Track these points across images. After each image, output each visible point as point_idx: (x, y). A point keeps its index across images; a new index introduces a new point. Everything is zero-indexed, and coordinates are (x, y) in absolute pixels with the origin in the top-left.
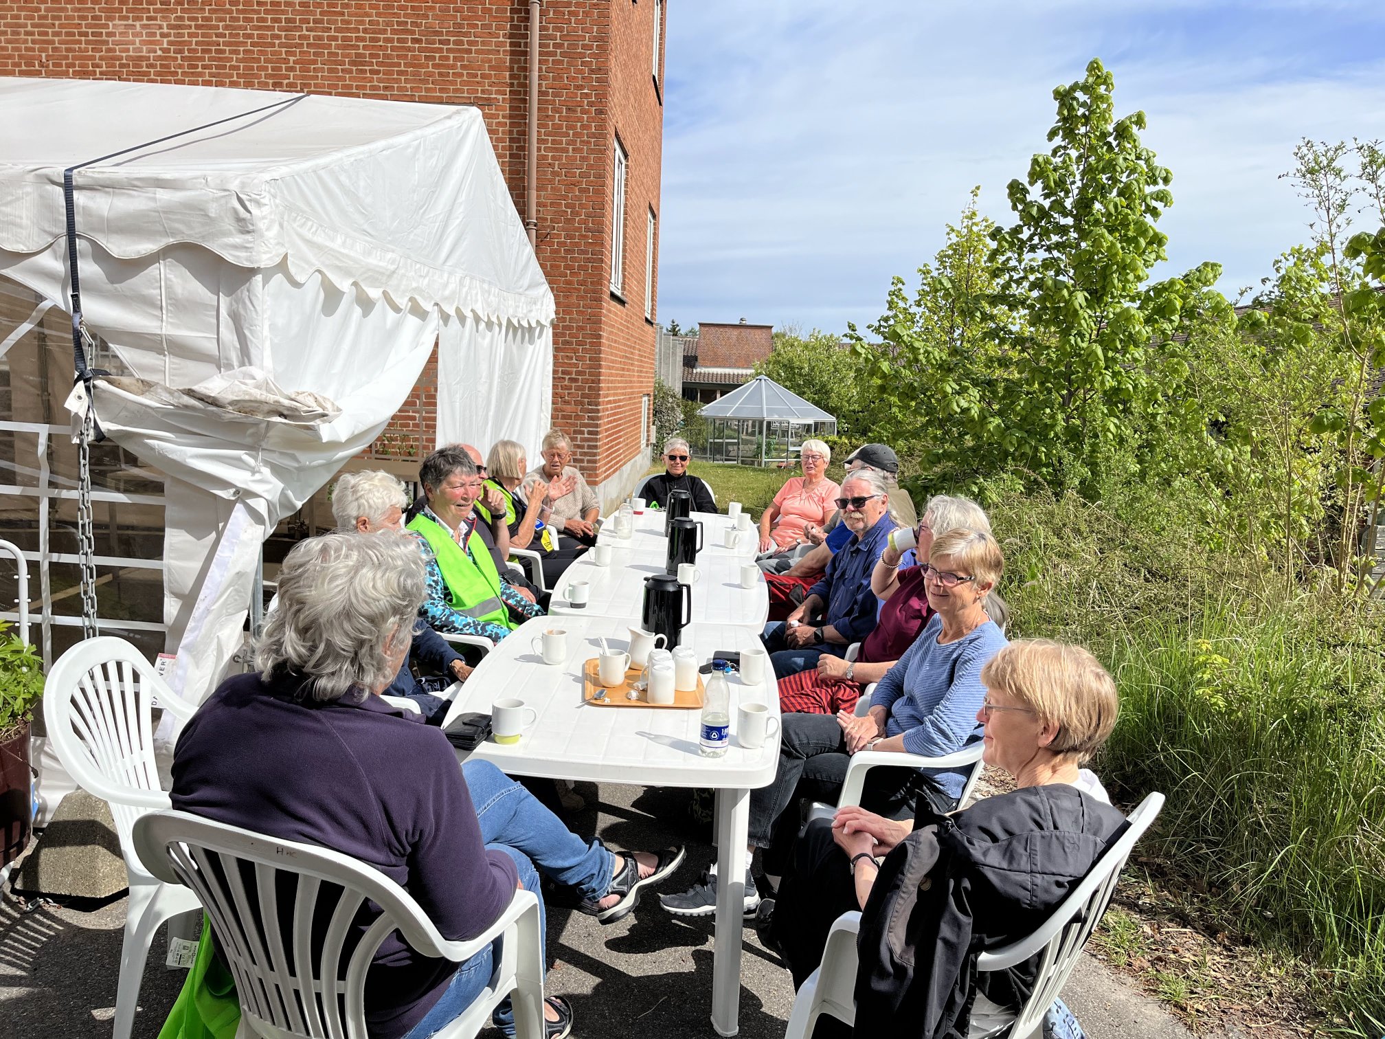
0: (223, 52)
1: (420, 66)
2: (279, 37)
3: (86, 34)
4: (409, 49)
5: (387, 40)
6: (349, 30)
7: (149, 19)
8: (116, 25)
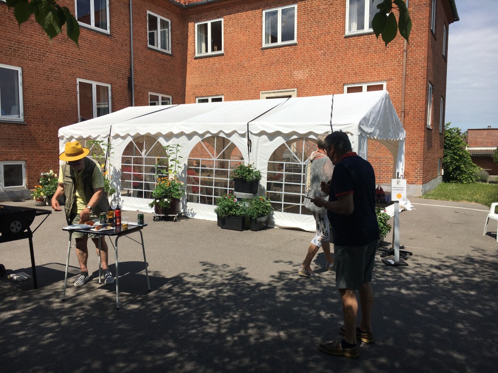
0: (321, 76)
1: (372, 73)
2: (335, 70)
3: (288, 75)
4: (369, 69)
5: (363, 67)
6: (354, 66)
7: (304, 70)
8: (295, 72)
